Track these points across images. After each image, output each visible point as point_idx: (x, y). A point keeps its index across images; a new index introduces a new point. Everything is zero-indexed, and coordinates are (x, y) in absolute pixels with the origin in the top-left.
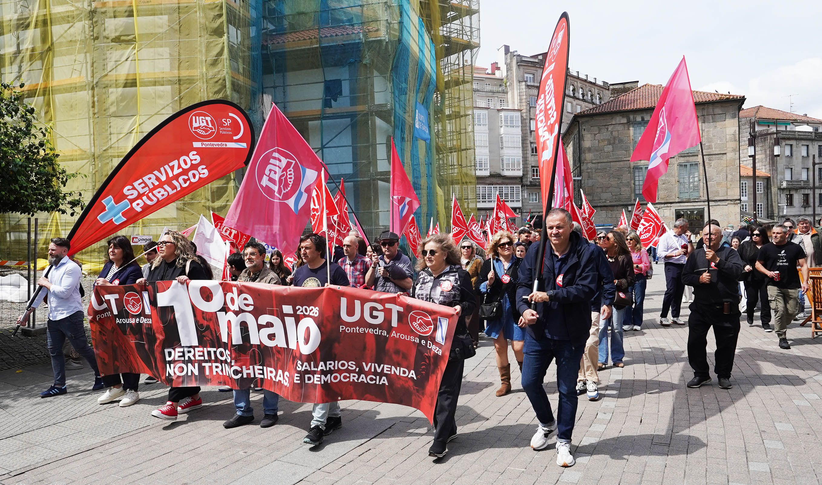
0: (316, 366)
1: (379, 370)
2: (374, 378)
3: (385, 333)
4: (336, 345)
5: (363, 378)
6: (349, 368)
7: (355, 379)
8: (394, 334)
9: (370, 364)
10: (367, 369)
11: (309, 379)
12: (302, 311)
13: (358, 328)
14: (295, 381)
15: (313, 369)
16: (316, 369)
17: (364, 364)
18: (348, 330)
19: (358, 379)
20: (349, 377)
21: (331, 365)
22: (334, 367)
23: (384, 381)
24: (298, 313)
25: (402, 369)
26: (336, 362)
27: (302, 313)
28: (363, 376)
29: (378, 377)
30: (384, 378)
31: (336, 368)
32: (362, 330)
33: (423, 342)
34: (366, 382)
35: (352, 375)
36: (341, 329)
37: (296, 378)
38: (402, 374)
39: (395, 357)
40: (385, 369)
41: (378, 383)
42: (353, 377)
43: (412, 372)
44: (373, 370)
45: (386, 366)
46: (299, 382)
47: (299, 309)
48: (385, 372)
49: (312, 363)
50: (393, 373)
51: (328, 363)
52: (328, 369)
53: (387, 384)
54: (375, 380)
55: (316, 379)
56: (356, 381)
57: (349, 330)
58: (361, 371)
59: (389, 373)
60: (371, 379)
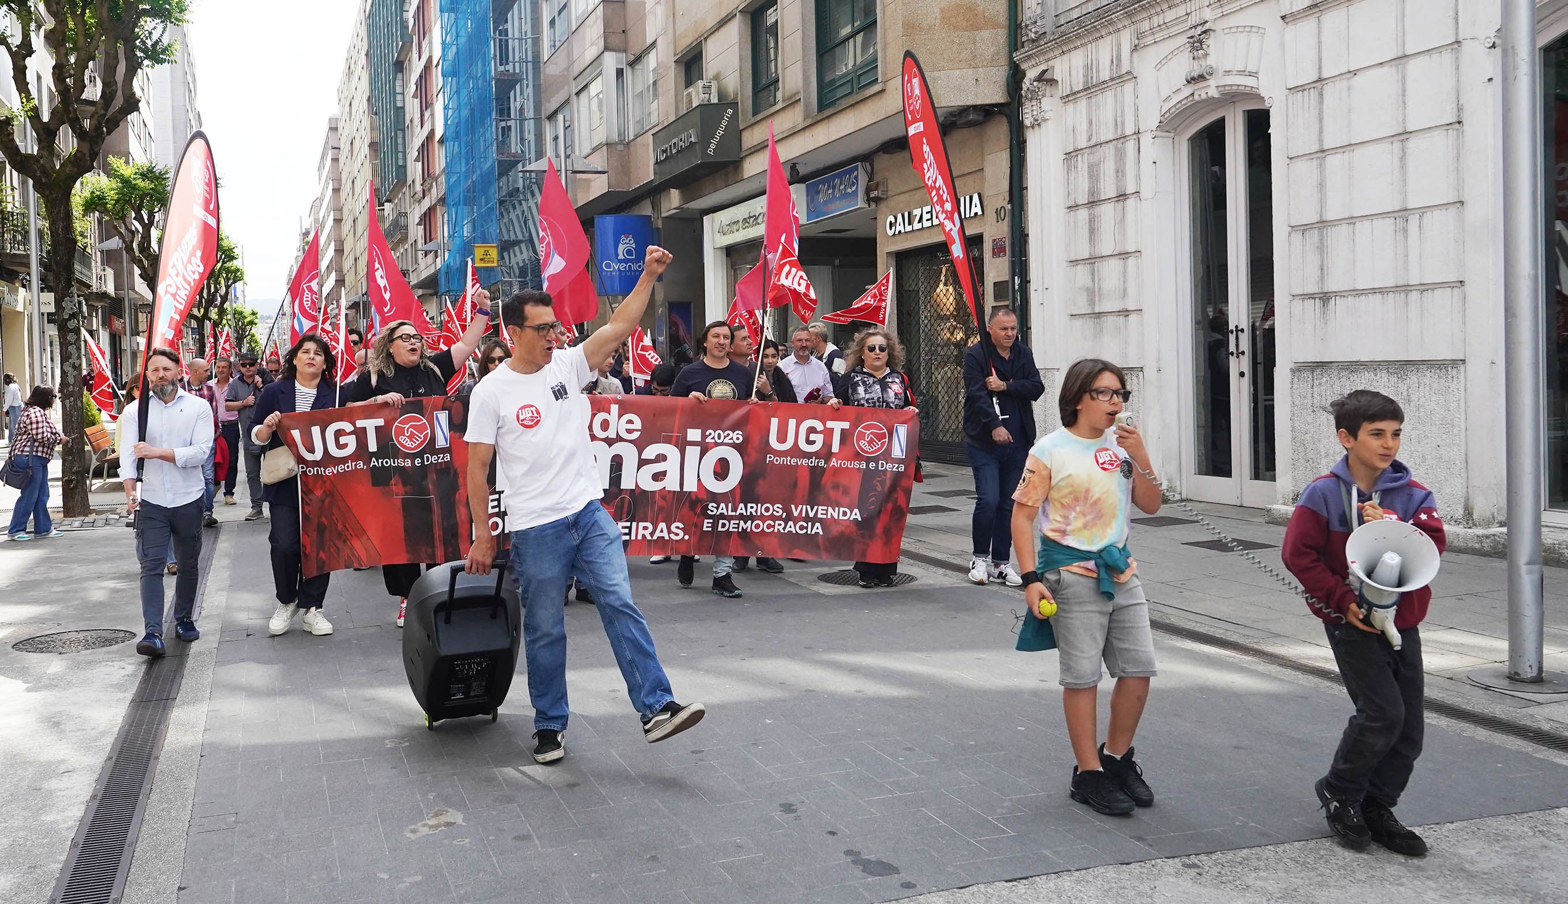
0: (734, 509)
1: (811, 515)
2: (805, 525)
3: (822, 463)
4: (761, 481)
5: (791, 527)
6: (775, 513)
7: (781, 528)
8: (834, 462)
9: (800, 506)
10: (796, 514)
11: (724, 525)
12: (713, 438)
13: (789, 458)
14: (705, 529)
15: (730, 513)
16: (734, 514)
17: (793, 506)
18: (777, 460)
19: (784, 529)
20: (774, 526)
21: (752, 509)
22: (756, 511)
23: (818, 529)
24: (708, 440)
25: (842, 509)
26: (759, 505)
27: (713, 441)
28: (791, 523)
29: (810, 524)
30: (818, 525)
31: (759, 514)
32: (794, 461)
33: (872, 465)
34: (794, 532)
35: (777, 522)
36: (768, 459)
37: (705, 525)
38: (841, 517)
39: (832, 493)
40: (820, 512)
41: (809, 532)
42: (779, 526)
43: (856, 511)
44: (804, 515)
45: (820, 508)
46: (710, 529)
47: (710, 434)
48: (819, 516)
49: (730, 505)
50: (829, 517)
51: (749, 505)
52: (749, 514)
53: (821, 533)
54: (807, 528)
55: (732, 525)
56: (782, 531)
57: (779, 461)
58: (789, 518)
59: (825, 517)
60: (802, 528)
